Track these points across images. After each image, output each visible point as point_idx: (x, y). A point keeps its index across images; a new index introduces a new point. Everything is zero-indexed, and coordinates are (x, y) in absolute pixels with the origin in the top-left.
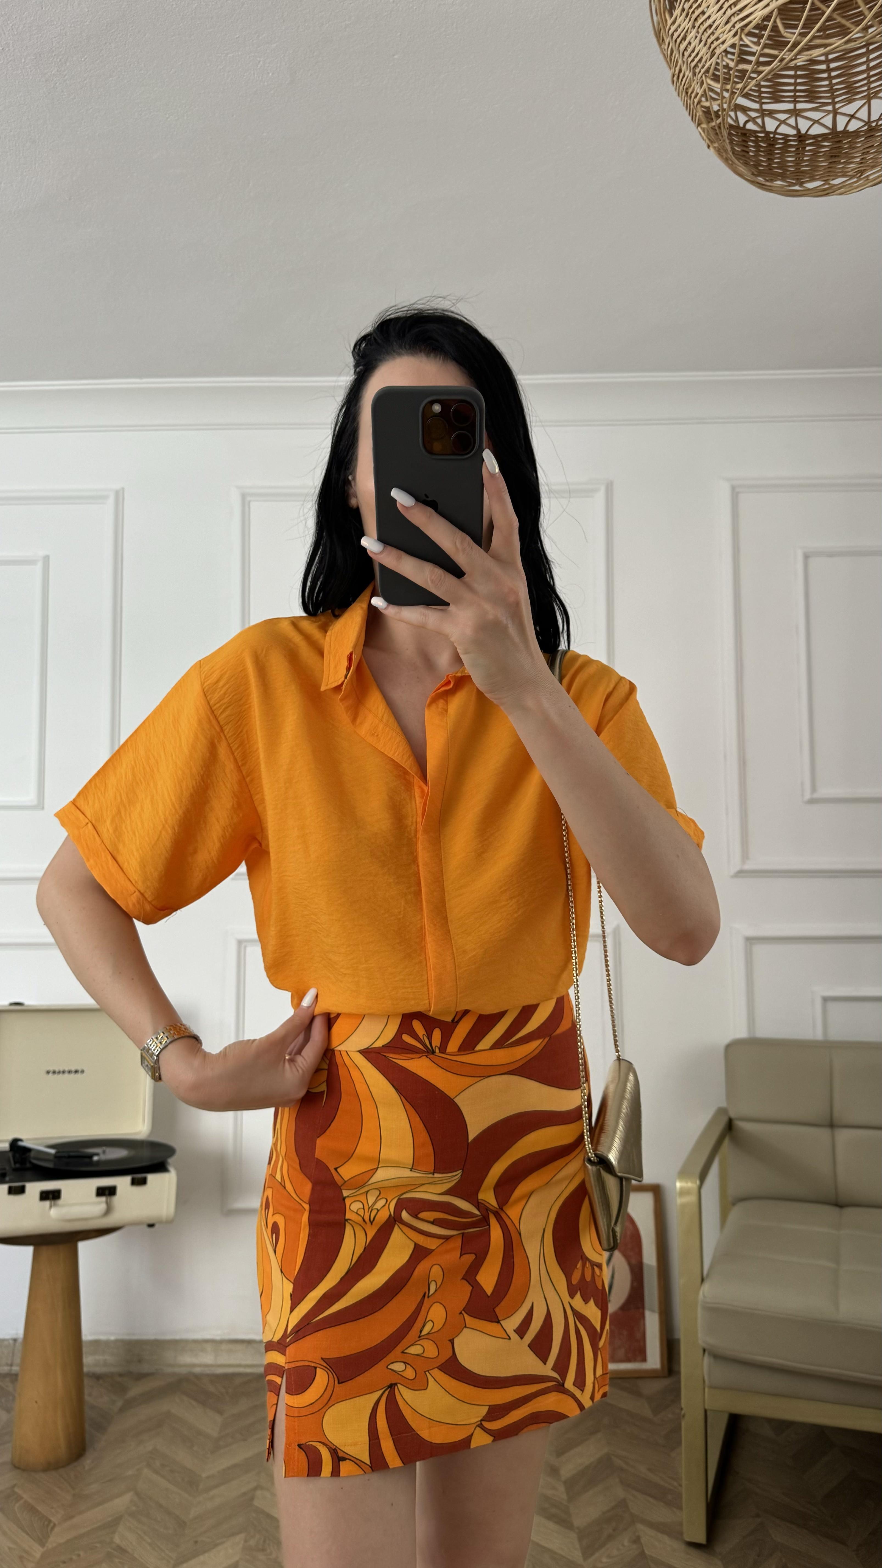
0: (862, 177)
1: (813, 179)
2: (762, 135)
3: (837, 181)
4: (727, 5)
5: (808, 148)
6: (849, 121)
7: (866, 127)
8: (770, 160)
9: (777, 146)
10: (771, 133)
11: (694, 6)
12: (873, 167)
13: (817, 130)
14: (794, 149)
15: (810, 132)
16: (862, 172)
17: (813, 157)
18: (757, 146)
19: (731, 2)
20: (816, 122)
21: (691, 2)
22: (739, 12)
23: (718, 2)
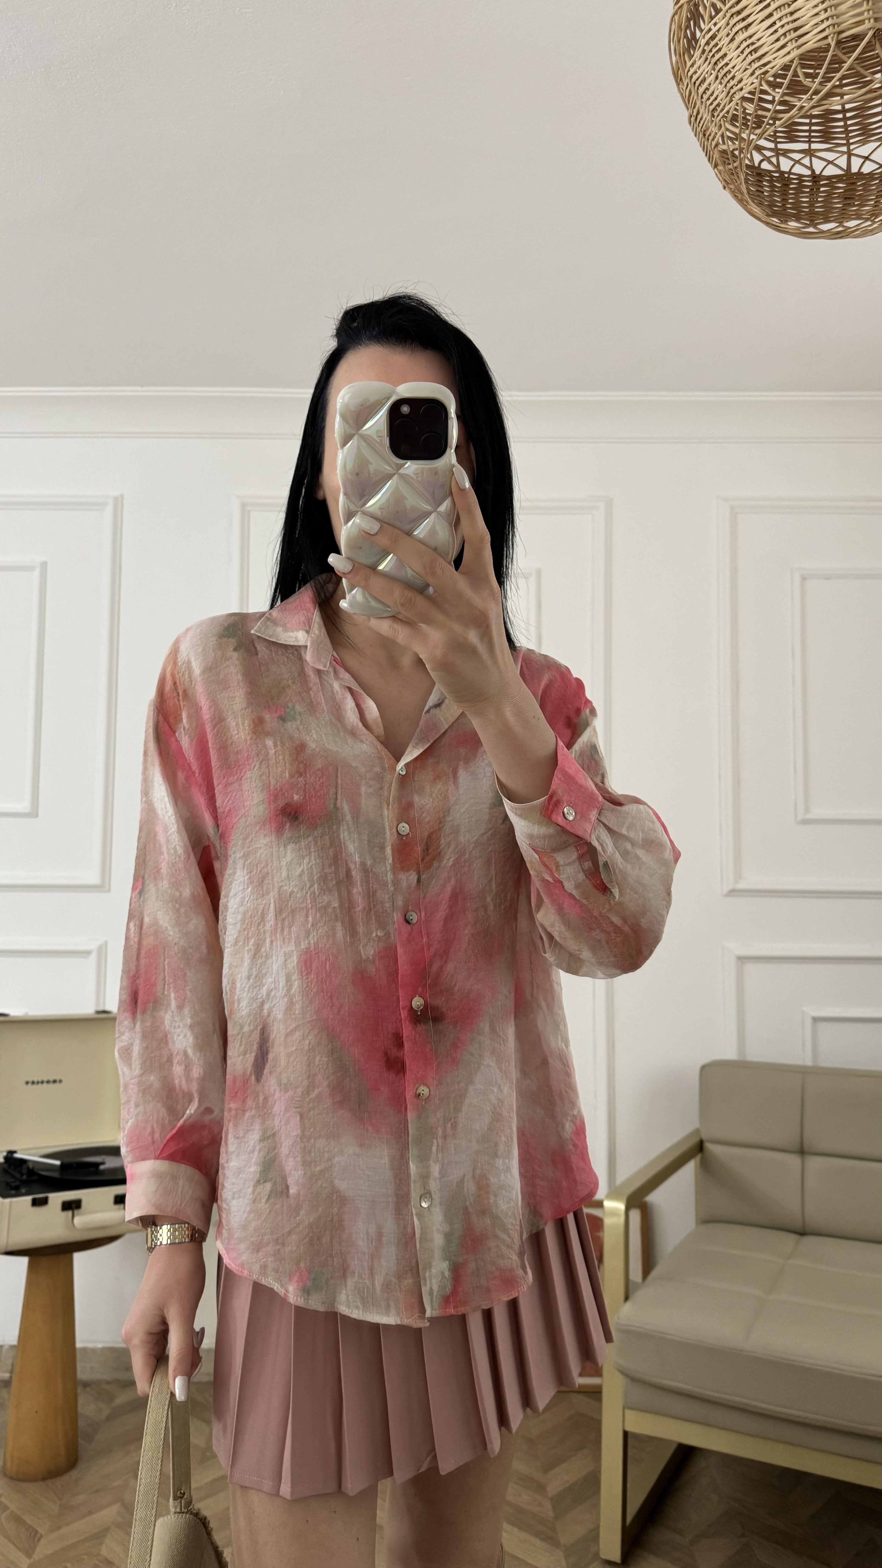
0: (876, 220)
1: (827, 221)
2: (777, 175)
3: (852, 224)
4: (747, 51)
5: (822, 189)
6: (864, 162)
7: (880, 170)
8: (784, 201)
9: (791, 186)
10: (786, 172)
11: (714, 50)
13: (831, 171)
14: (808, 190)
15: (823, 174)
16: (876, 215)
17: (827, 197)
18: (772, 186)
19: (752, 48)
20: (830, 162)
21: (711, 46)
22: (759, 58)
23: (739, 47)
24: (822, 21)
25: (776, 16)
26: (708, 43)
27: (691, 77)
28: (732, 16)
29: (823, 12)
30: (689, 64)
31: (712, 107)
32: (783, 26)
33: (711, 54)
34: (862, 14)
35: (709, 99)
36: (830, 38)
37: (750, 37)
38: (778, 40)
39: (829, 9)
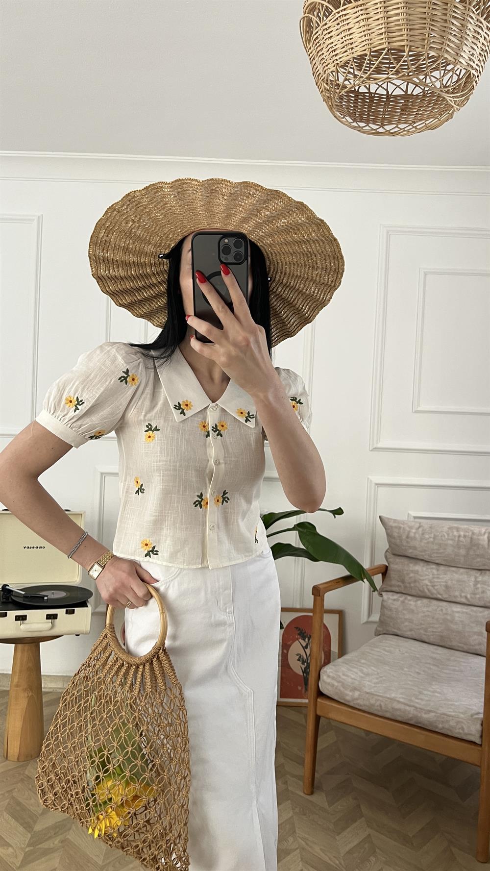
0: (414, 125)
1: (390, 123)
2: (368, 95)
3: (402, 126)
4: (330, 50)
5: (391, 103)
6: (415, 87)
7: (422, 94)
8: (369, 111)
9: (375, 101)
10: (373, 93)
11: (318, 45)
12: (420, 120)
13: (398, 92)
14: (383, 104)
15: (393, 94)
16: (414, 123)
17: (392, 109)
18: (364, 102)
19: (333, 49)
20: (398, 86)
21: (316, 42)
22: (336, 55)
23: (328, 46)
24: (363, 41)
25: (343, 34)
26: (315, 40)
27: (309, 55)
28: (324, 30)
29: (364, 36)
30: (309, 48)
31: (318, 73)
32: (346, 41)
33: (316, 46)
34: (383, 39)
35: (316, 69)
36: (367, 50)
37: (332, 43)
38: (344, 47)
39: (366, 35)
